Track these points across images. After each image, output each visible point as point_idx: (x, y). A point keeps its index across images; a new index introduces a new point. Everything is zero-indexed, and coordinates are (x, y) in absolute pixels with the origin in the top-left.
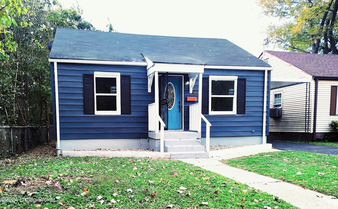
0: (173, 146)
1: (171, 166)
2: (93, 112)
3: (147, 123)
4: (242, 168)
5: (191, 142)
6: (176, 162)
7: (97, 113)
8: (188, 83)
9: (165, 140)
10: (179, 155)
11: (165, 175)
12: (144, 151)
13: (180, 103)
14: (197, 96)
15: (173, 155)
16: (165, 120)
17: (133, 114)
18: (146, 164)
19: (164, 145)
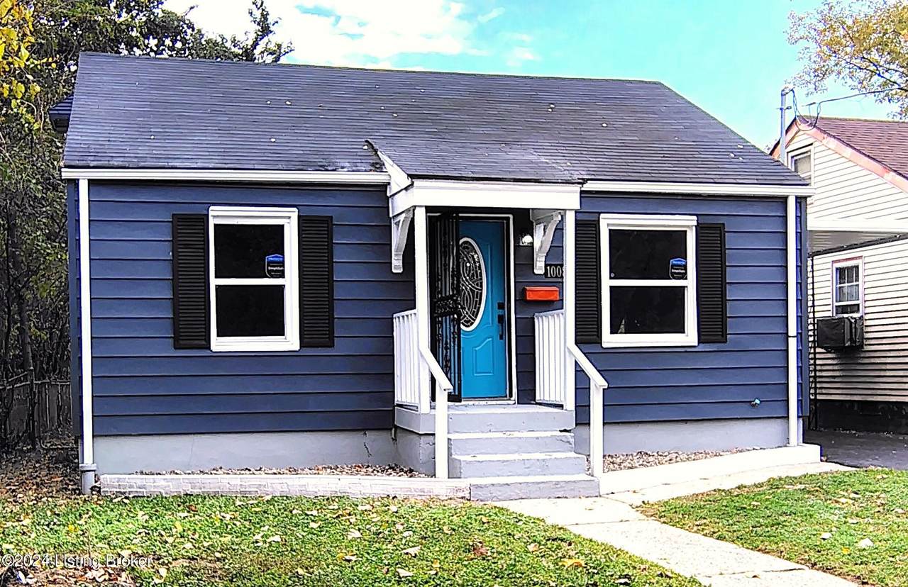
0: (480, 458)
1: (470, 526)
2: (204, 342)
3: (388, 376)
4: (700, 529)
5: (539, 444)
6: (488, 511)
7: (220, 344)
8: (527, 239)
9: (452, 436)
10: (499, 488)
11: (450, 551)
12: (379, 474)
13: (501, 306)
14: (560, 284)
15: (478, 487)
16: (450, 368)
17: (341, 347)
18: (387, 518)
19: (449, 454)
